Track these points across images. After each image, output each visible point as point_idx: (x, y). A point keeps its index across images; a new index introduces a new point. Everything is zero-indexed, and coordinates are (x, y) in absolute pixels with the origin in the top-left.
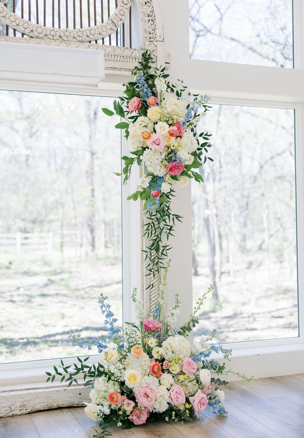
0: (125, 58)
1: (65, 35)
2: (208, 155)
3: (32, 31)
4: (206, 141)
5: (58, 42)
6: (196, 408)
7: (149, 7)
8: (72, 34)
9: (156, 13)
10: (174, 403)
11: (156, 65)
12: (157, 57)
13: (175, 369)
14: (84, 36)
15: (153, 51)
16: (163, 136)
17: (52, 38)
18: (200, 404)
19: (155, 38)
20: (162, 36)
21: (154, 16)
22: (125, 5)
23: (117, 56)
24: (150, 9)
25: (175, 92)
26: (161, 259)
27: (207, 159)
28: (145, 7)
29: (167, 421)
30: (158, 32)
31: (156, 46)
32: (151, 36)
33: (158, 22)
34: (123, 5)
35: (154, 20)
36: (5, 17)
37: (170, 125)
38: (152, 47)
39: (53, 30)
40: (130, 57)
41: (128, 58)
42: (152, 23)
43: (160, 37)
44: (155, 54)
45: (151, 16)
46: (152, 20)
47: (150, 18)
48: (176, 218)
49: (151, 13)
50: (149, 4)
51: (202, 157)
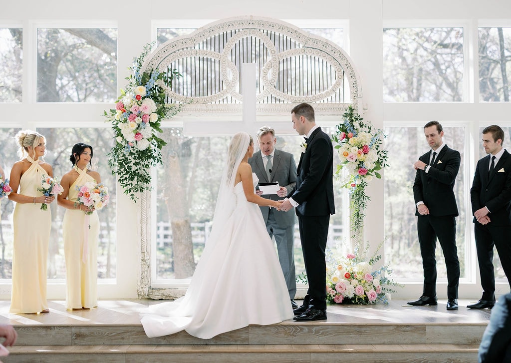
0: (340, 109)
2: (386, 163)
4: (385, 155)
6: (368, 298)
9: (358, 81)
11: (358, 112)
13: (360, 278)
15: (356, 104)
16: (355, 154)
18: (372, 295)
19: (357, 96)
21: (357, 84)
22: (340, 79)
23: (335, 108)
24: (354, 80)
25: (368, 127)
27: (386, 165)
28: (351, 79)
29: (353, 303)
30: (359, 93)
31: (358, 101)
32: (355, 95)
33: (359, 87)
34: (338, 79)
35: (357, 86)
36: (274, 93)
37: (359, 148)
38: (355, 102)
41: (342, 109)
42: (356, 88)
43: (360, 95)
44: (357, 106)
47: (354, 85)
49: (355, 83)
50: (354, 77)
51: (383, 164)
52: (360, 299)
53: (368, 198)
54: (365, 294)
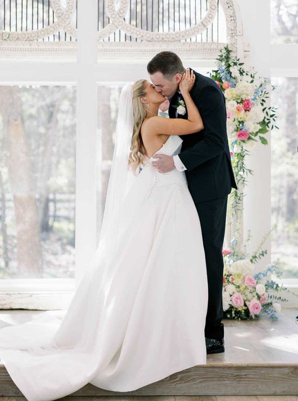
0: (212, 50)
1: (166, 37)
2: (275, 124)
3: (142, 36)
4: (273, 113)
5: (161, 43)
6: (250, 310)
7: (231, 10)
8: (171, 36)
9: (236, 13)
10: (235, 305)
11: (237, 54)
12: (237, 48)
13: (238, 282)
14: (180, 37)
15: (234, 43)
16: (232, 111)
17: (157, 40)
18: (254, 307)
19: (236, 34)
20: (241, 32)
21: (236, 17)
22: (212, 10)
23: (206, 50)
24: (232, 12)
25: (250, 75)
26: (238, 203)
27: (274, 127)
28: (228, 10)
29: (229, 318)
30: (238, 29)
31: (237, 40)
32: (233, 32)
33: (238, 21)
34: (211, 10)
35: (235, 20)
36: (123, 28)
37: (238, 103)
38: (233, 41)
39: (158, 34)
40: (216, 49)
41: (215, 50)
42: (234, 22)
43: (240, 32)
44: (236, 46)
45: (233, 17)
46: (234, 20)
47: (232, 18)
48: (250, 172)
49: (233, 15)
50: (231, 8)
51: (270, 125)
52: (238, 313)
53: (250, 171)
54: (245, 305)
